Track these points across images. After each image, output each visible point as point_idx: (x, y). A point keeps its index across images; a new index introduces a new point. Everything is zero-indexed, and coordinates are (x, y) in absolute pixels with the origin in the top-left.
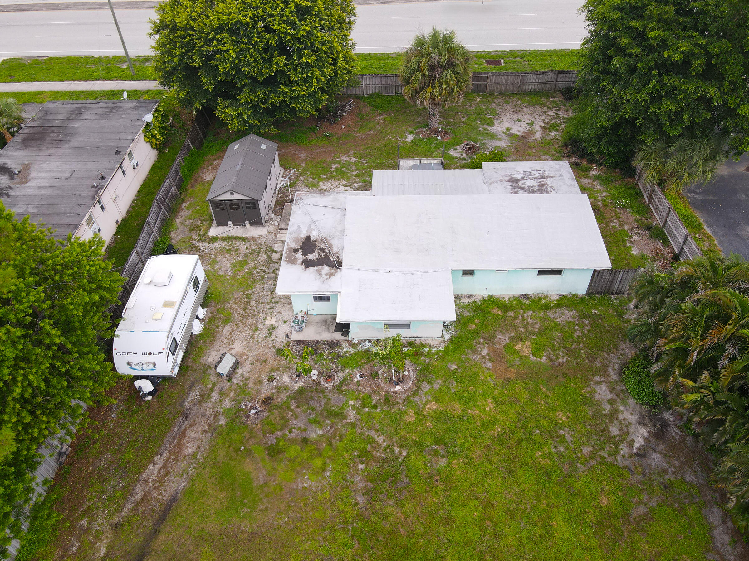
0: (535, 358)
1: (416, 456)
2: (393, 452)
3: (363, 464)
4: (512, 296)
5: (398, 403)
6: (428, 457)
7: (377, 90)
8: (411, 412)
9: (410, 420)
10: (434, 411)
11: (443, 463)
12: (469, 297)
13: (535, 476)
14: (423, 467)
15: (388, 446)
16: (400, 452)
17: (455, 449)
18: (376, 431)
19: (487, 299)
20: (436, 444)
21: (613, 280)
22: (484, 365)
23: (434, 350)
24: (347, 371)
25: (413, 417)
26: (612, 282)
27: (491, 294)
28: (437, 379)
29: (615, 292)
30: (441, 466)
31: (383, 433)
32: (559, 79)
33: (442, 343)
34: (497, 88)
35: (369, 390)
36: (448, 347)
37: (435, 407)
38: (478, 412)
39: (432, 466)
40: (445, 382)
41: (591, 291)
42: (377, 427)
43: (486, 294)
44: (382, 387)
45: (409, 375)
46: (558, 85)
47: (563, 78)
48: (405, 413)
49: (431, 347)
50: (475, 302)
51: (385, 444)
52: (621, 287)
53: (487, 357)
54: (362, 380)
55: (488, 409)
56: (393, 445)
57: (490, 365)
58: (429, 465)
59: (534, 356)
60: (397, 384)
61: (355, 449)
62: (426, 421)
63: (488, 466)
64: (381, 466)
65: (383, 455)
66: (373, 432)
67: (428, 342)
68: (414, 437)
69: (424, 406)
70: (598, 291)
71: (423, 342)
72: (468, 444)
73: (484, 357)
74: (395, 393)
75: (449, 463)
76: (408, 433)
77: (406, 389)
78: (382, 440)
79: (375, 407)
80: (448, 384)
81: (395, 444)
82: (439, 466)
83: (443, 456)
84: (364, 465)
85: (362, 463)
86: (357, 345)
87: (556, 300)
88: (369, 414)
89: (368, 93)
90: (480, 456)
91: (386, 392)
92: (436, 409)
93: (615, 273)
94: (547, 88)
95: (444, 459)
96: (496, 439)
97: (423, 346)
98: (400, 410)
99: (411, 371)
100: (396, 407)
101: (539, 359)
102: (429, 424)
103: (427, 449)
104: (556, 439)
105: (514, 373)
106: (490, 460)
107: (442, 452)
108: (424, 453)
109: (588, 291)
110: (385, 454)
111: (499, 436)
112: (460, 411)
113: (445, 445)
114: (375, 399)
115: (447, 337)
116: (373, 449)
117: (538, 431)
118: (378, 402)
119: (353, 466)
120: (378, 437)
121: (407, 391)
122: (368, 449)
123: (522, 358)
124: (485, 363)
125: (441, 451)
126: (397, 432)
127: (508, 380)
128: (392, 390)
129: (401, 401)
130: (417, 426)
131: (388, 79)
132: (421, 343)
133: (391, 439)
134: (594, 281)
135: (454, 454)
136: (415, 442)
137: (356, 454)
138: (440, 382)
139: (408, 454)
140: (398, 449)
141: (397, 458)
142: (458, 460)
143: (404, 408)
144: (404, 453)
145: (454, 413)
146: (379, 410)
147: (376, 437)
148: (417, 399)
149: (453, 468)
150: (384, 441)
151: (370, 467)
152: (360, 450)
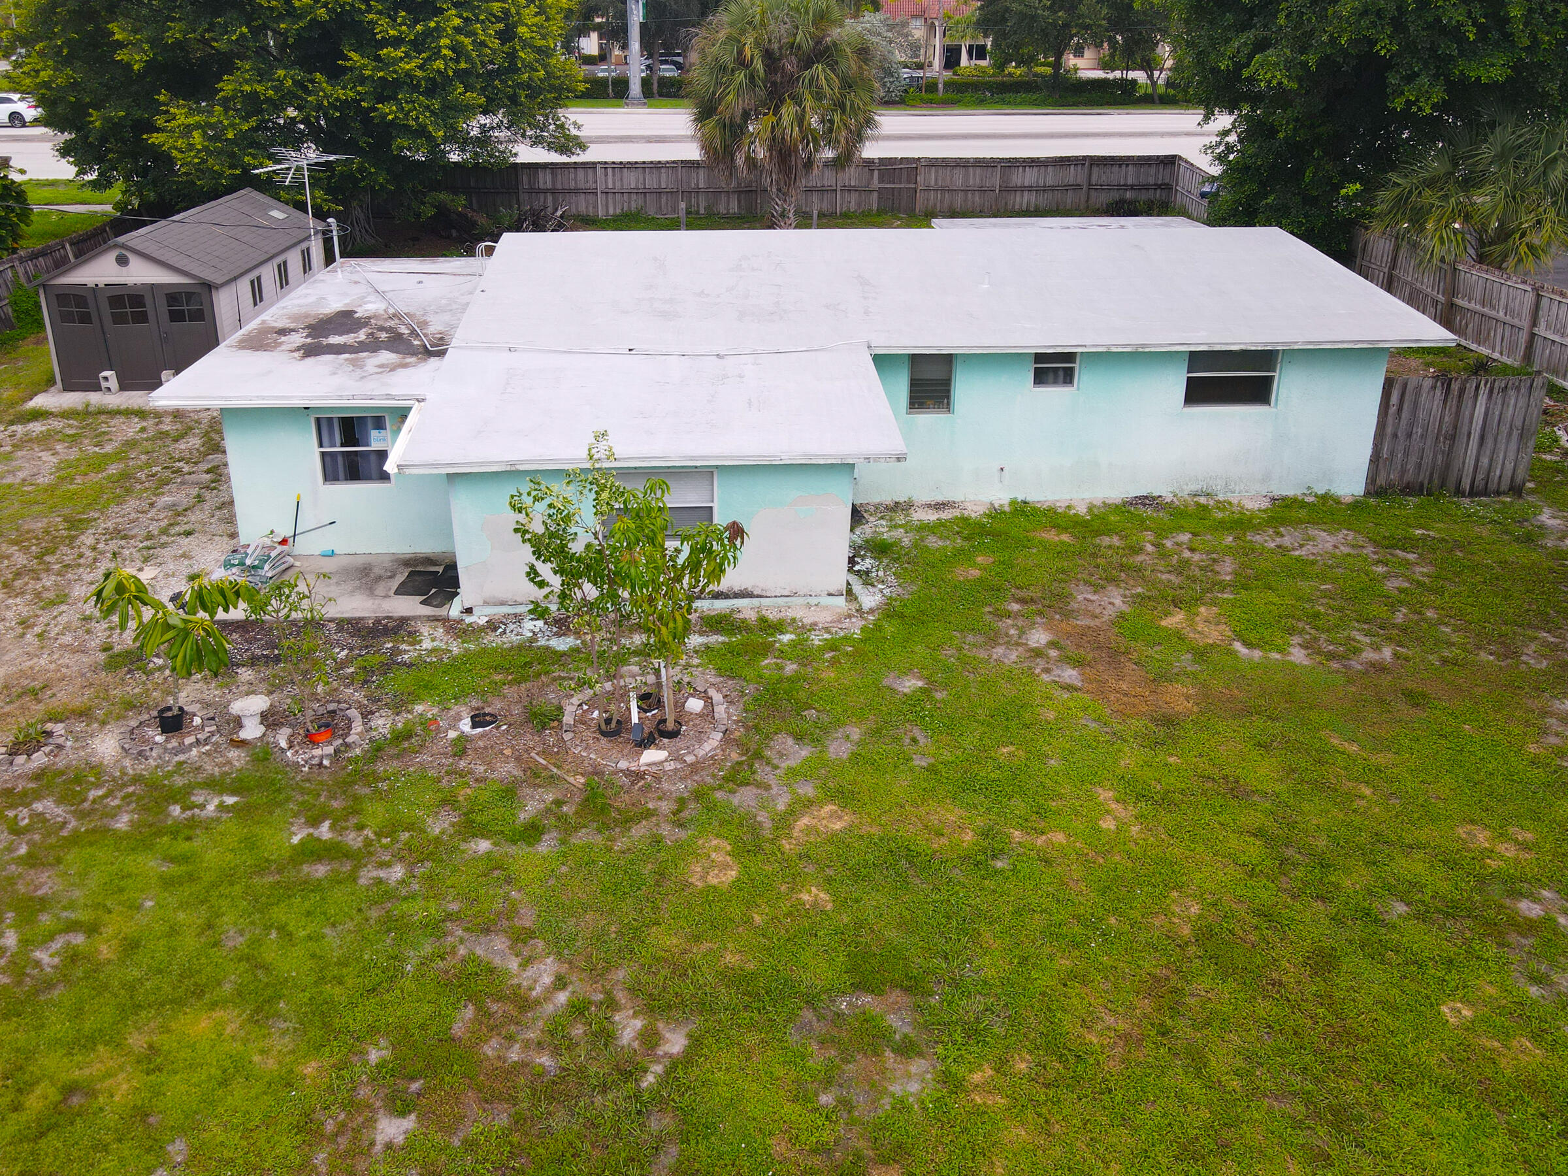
0: (1257, 654)
1: (748, 1054)
2: (605, 1036)
3: (403, 1114)
4: (1098, 503)
5: (648, 814)
6: (817, 1059)
7: (633, 205)
8: (718, 848)
9: (713, 881)
10: (833, 838)
11: (914, 1087)
12: (939, 506)
13: (1502, 1138)
14: (791, 1111)
15: (578, 1009)
16: (650, 1039)
17: (978, 1004)
18: (520, 938)
19: (1007, 509)
20: (860, 986)
21: (1455, 427)
22: (1045, 677)
23: (816, 639)
24: (419, 708)
25: (725, 867)
26: (1453, 438)
27: (1020, 498)
28: (837, 723)
29: (1466, 485)
30: (901, 1106)
31: (559, 945)
32: (1094, 180)
33: (850, 616)
34: (942, 201)
35: (508, 769)
36: (878, 627)
37: (838, 826)
38: (1060, 838)
39: (845, 1104)
40: (878, 731)
41: (1381, 481)
42: (528, 918)
43: (1001, 497)
44: (576, 757)
45: (709, 712)
46: (1093, 193)
47: (1104, 178)
48: (685, 851)
49: (805, 629)
50: (965, 519)
51: (562, 997)
52: (1485, 461)
53: (1053, 653)
54: (482, 736)
55: (1108, 824)
56: (612, 1004)
57: (1070, 675)
58: (825, 1099)
59: (1248, 644)
60: (646, 742)
61: (372, 1030)
62: (796, 882)
63: (1195, 1089)
64: (518, 1122)
65: (544, 1060)
66: (500, 943)
67: (791, 614)
68: (731, 959)
69: (784, 822)
70: (1409, 477)
71: (772, 616)
72: (1043, 980)
73: (1038, 653)
74: (638, 775)
75: (951, 1083)
76: (697, 939)
77: (690, 759)
78: (547, 980)
79: (532, 832)
80: (896, 739)
81: (621, 996)
82: (886, 1103)
83: (906, 1049)
84: (409, 1123)
85: (400, 1106)
86: (482, 629)
87: (1265, 511)
88: (493, 866)
89: (611, 212)
90: (1126, 1037)
91: (597, 772)
92: (849, 829)
93: (1462, 391)
94: (1069, 201)
95: (917, 1066)
96: (1192, 949)
97: (770, 627)
98: (657, 841)
99: (717, 697)
100: (639, 831)
101: (1275, 656)
102: (813, 895)
103: (809, 1015)
104: (1513, 938)
105: (1187, 698)
106: (1197, 1062)
107: (899, 1024)
108: (792, 1038)
109: (1371, 479)
110: (556, 1052)
111: (1205, 935)
112: (969, 837)
113: (912, 986)
114: (532, 806)
115: (870, 599)
116: (488, 1024)
117: (1401, 908)
118: (548, 811)
119: (341, 1130)
120: (527, 962)
121: (695, 768)
122: (458, 1029)
123: (1201, 654)
124: (1047, 671)
125: (892, 1020)
126: (635, 934)
127: (1169, 721)
128: (623, 765)
129: (666, 807)
130: (750, 904)
131: (664, 176)
132: (763, 620)
133: (598, 973)
134: (1389, 430)
135: (973, 1033)
136: (730, 978)
137: (374, 1056)
138: (856, 733)
139: (696, 1042)
140: (638, 1023)
141: (629, 1071)
142: (1001, 1066)
143: (682, 834)
144: (675, 1043)
145: (938, 844)
146: (546, 846)
147: (514, 964)
148: (744, 798)
149: (979, 1112)
150: (560, 983)
151: (450, 1131)
152: (403, 1038)
